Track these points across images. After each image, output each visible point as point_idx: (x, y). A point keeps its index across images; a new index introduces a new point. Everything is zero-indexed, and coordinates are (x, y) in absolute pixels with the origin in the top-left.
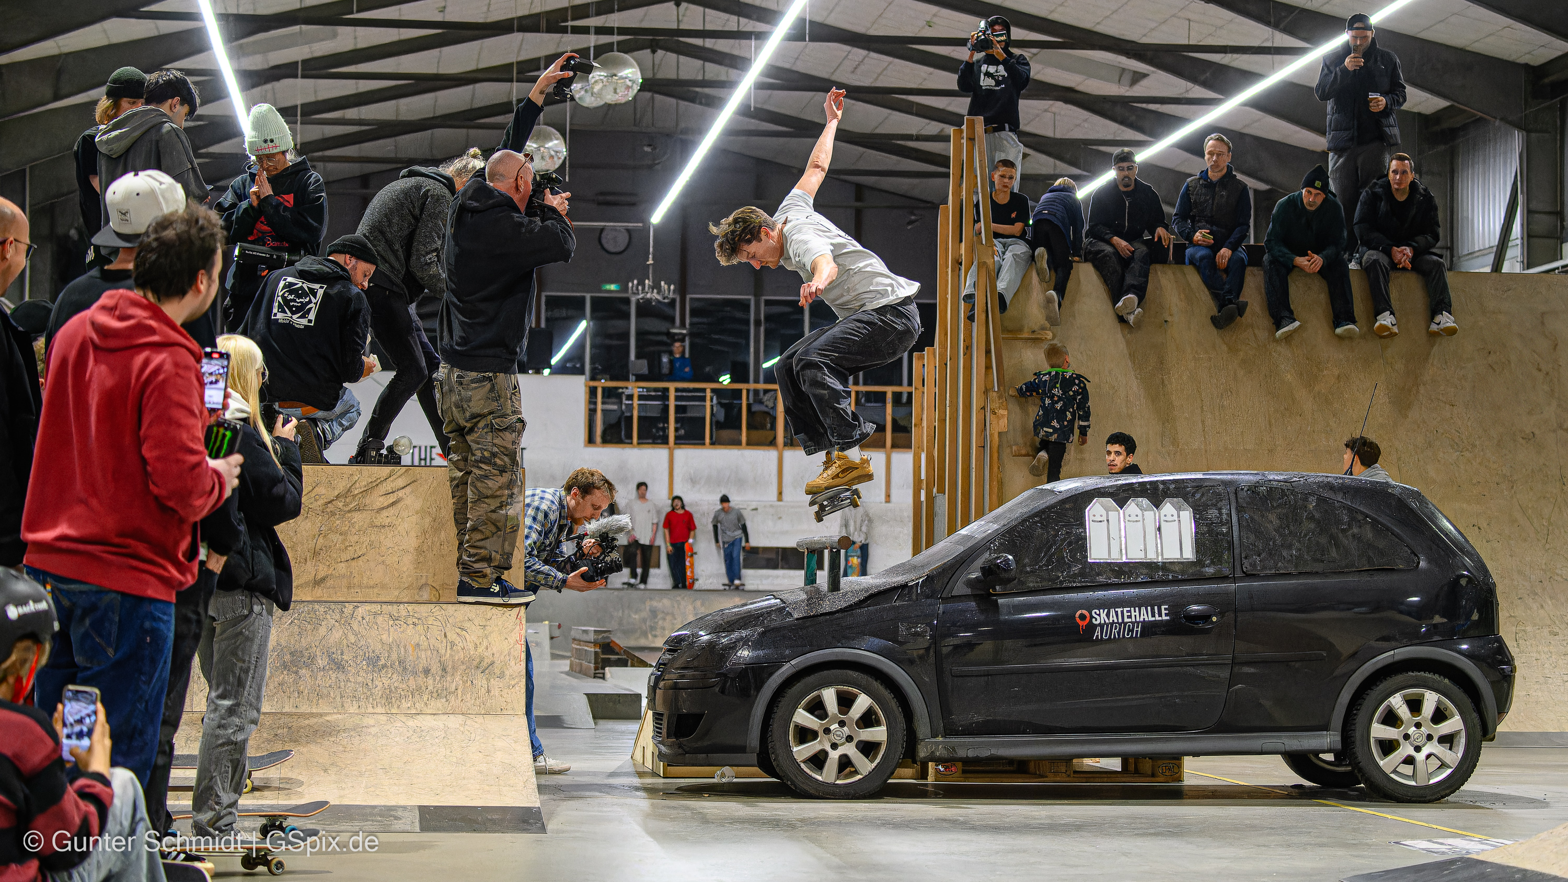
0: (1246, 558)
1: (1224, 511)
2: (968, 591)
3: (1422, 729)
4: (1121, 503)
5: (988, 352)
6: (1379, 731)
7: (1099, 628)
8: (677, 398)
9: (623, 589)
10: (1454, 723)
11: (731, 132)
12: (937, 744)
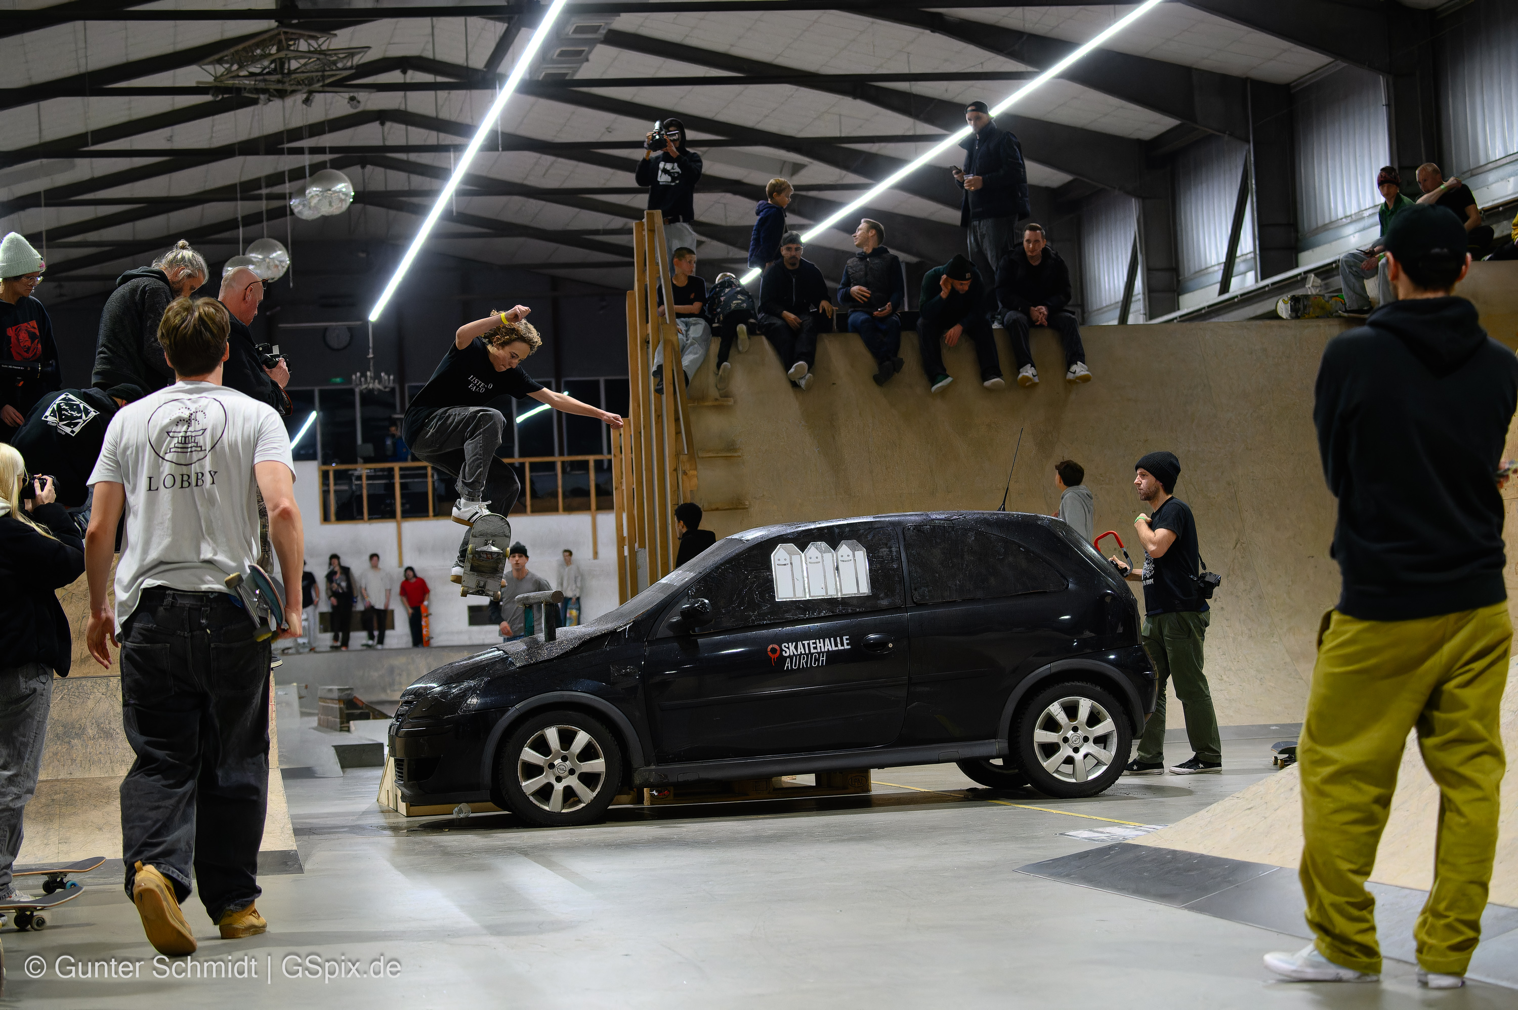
0: (915, 589)
1: (894, 549)
2: (671, 634)
3: (1079, 732)
4: (803, 548)
5: (677, 420)
6: (1041, 736)
7: (788, 660)
8: (402, 477)
9: (361, 650)
10: (1107, 725)
11: (437, 235)
12: (651, 771)
